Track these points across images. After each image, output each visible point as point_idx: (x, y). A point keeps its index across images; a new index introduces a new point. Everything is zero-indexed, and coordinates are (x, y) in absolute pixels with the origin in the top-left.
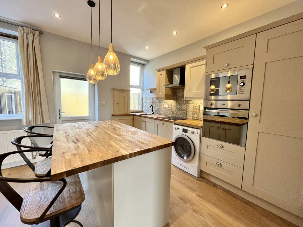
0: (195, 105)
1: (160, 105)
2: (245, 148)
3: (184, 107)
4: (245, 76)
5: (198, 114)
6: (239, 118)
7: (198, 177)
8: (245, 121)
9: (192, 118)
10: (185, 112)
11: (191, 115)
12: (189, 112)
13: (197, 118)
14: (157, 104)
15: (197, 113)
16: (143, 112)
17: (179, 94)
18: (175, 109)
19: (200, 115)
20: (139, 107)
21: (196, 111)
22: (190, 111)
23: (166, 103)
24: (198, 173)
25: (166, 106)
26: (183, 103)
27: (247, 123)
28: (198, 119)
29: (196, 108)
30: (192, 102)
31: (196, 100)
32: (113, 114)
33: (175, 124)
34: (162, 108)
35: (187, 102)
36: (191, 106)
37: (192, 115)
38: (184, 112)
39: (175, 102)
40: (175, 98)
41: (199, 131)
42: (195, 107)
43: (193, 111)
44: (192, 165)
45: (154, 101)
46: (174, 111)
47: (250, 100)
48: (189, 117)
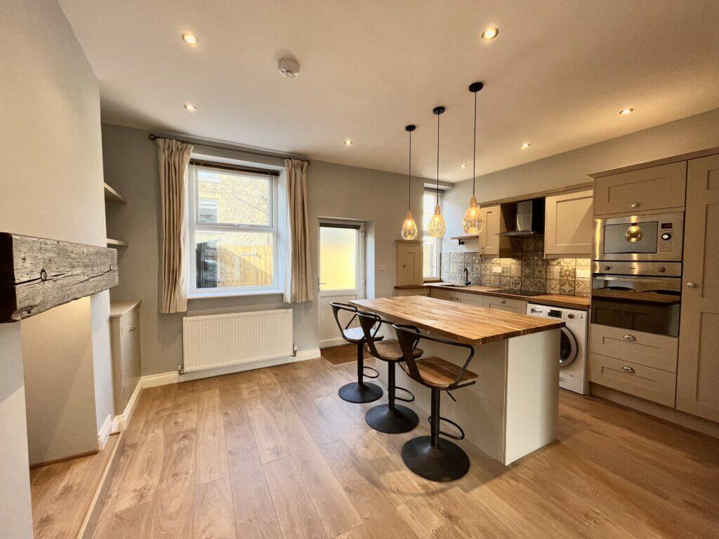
0: (566, 268)
1: (483, 267)
2: (677, 339)
3: (540, 272)
4: (671, 224)
5: (573, 285)
6: (659, 292)
7: (585, 395)
8: (675, 298)
9: (558, 292)
10: (542, 280)
11: (555, 287)
12: (553, 281)
13: (569, 291)
14: (475, 266)
15: (569, 284)
16: (442, 281)
17: (528, 247)
18: (519, 274)
19: (576, 286)
20: (432, 272)
21: (567, 279)
22: (553, 279)
23: (498, 264)
24: (585, 387)
25: (497, 270)
26: (537, 265)
27: (679, 302)
28: (571, 293)
29: (567, 273)
30: (558, 263)
31: (568, 260)
32: (395, 285)
33: (530, 302)
34: (488, 272)
35: (547, 263)
36: (555, 270)
37: (559, 286)
38: (540, 282)
39: (518, 262)
40: (519, 254)
41: (584, 313)
42: (566, 271)
43: (560, 280)
44: (572, 373)
45: (469, 260)
46: (516, 280)
47: (682, 262)
48: (553, 289)
